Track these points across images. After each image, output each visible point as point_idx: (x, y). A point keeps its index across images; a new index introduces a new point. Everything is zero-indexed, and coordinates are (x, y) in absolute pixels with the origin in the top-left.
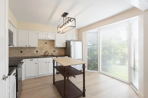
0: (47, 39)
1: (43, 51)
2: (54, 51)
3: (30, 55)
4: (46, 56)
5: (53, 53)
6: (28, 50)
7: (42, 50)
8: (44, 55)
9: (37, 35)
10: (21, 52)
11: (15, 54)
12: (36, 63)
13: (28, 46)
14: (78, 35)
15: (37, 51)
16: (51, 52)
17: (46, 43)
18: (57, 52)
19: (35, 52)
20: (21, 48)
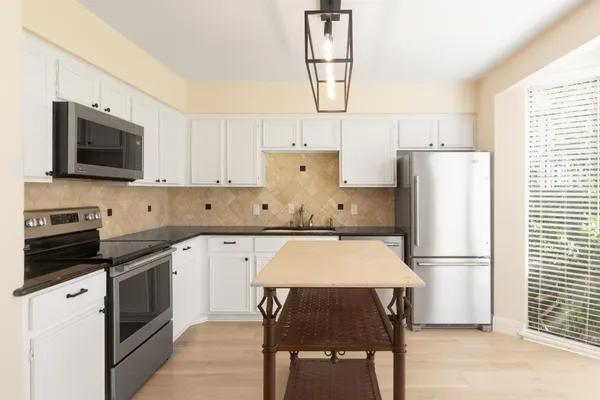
1: (292, 208)
2: (341, 207)
3: (237, 222)
4: (299, 228)
5: (335, 216)
6: (231, 198)
7: (285, 201)
8: (291, 223)
9: (259, 130)
10: (208, 207)
11: (189, 217)
12: (246, 259)
13: (223, 184)
14: (475, 114)
15: (265, 207)
16: (323, 209)
17: (303, 169)
18: (354, 209)
19: (258, 209)
20: (207, 191)
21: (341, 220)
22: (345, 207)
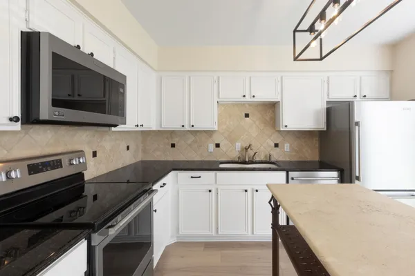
0: (248, 98)
1: (238, 146)
2: (276, 145)
4: (245, 163)
5: (271, 153)
6: (191, 139)
7: (233, 141)
8: (239, 158)
9: (216, 86)
10: (173, 145)
11: (158, 153)
12: (210, 191)
13: (187, 128)
14: (392, 71)
15: (218, 145)
16: (263, 146)
17: (247, 116)
18: (287, 147)
19: (212, 147)
20: (172, 133)
21: (277, 155)
22: (279, 145)
